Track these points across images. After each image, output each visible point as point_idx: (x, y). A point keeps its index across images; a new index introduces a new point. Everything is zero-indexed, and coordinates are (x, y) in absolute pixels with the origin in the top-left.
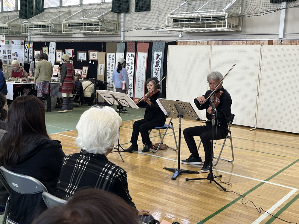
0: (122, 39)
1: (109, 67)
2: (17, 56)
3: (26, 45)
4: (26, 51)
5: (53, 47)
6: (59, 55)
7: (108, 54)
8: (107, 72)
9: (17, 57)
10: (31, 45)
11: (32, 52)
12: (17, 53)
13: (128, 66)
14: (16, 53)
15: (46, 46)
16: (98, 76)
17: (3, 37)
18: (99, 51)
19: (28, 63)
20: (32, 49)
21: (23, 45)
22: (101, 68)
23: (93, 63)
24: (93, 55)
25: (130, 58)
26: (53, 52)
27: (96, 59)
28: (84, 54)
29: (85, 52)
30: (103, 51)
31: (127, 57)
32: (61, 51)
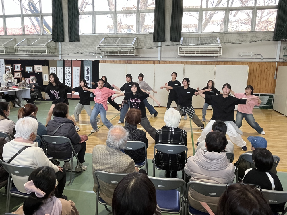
0: (60, 58)
5: (2, 63)
13: (67, 75)
16: (43, 82)
18: (43, 66)
22: (45, 77)
23: (39, 73)
24: (38, 68)
25: (67, 70)
26: (3, 66)
27: (41, 70)
28: (30, 67)
29: (31, 67)
30: (46, 66)
31: (65, 70)
32: (10, 66)
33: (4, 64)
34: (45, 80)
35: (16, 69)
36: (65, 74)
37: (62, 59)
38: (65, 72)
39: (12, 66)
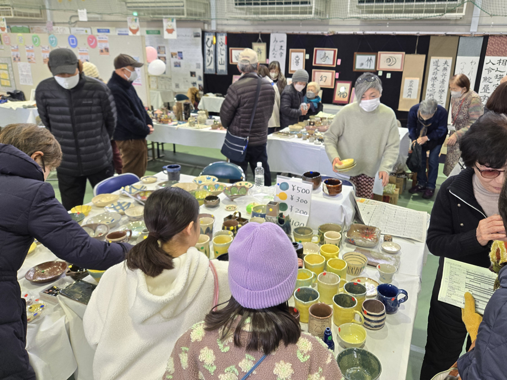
0: (474, 29)
1: (433, 85)
2: (182, 58)
3: (208, 39)
4: (209, 51)
5: (279, 44)
6: (297, 59)
7: (433, 59)
8: (427, 92)
9: (181, 61)
10: (223, 39)
11: (224, 53)
12: (181, 52)
13: (488, 83)
14: (179, 52)
15: (260, 42)
16: (400, 100)
17: (170, 23)
18: (406, 53)
19: (216, 72)
20: (224, 47)
21: (200, 39)
22: (411, 86)
23: (389, 76)
24: (389, 60)
25: (494, 67)
26: (281, 54)
27: (397, 67)
28: (369, 57)
29: (373, 55)
30: (418, 53)
31: (485, 67)
32: (303, 52)
33: (285, 48)
34: (409, 95)
35: (319, 61)
36: (482, 79)
37: (482, 33)
38: (484, 74)
39: (310, 52)
